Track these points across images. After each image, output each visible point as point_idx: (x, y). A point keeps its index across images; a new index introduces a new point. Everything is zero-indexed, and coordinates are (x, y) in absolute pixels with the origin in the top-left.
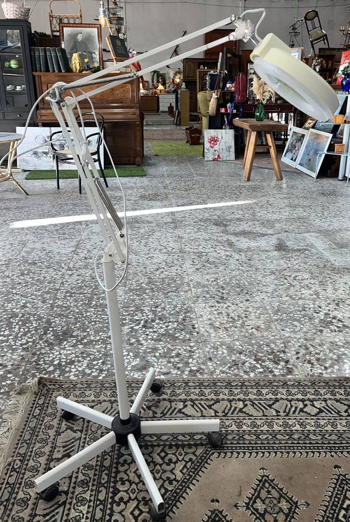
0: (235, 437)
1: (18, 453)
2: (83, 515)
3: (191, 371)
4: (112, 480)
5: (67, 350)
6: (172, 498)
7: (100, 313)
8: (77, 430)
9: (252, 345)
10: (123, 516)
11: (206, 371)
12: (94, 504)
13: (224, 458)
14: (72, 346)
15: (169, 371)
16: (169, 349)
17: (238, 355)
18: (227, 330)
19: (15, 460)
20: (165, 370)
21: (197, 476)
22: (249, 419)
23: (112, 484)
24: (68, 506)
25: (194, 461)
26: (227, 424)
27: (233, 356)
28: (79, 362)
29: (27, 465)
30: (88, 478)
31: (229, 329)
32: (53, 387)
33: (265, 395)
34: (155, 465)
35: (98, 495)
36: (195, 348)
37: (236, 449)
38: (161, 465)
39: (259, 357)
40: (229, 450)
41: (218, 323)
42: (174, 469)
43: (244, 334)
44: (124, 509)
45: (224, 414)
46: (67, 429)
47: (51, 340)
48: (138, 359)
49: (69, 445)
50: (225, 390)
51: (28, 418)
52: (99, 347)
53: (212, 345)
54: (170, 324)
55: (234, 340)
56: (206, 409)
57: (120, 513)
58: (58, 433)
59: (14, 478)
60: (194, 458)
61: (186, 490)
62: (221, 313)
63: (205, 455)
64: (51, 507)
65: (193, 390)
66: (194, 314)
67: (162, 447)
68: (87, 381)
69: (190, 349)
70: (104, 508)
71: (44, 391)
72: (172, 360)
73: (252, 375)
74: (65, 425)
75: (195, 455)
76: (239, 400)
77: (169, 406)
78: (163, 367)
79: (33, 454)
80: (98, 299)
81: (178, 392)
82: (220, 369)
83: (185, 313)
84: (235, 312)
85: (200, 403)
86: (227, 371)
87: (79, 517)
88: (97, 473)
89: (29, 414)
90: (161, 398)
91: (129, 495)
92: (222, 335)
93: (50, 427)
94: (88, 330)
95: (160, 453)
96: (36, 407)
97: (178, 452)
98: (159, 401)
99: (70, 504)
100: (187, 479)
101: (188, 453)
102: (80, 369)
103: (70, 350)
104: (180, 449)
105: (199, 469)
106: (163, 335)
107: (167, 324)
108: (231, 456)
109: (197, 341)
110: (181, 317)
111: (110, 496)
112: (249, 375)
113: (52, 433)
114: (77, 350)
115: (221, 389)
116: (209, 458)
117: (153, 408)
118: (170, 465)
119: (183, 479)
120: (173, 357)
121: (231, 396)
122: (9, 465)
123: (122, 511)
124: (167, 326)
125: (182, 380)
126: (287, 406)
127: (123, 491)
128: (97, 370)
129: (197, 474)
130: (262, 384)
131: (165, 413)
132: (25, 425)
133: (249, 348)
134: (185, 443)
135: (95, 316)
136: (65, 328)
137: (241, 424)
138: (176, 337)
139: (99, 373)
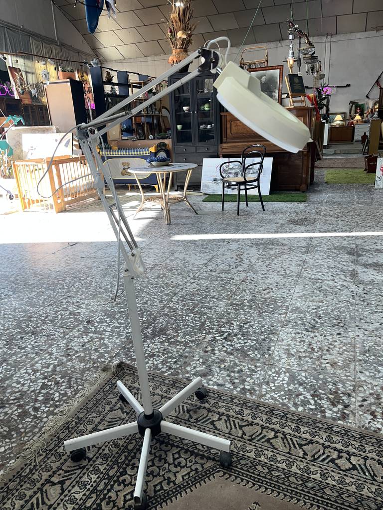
0: (248, 464)
1: (78, 417)
2: (91, 482)
3: (244, 389)
4: (127, 462)
5: (155, 345)
6: (162, 497)
7: (196, 319)
8: (125, 412)
9: (317, 379)
10: (117, 495)
11: (257, 392)
12: (103, 476)
13: (226, 479)
14: (161, 342)
15: (223, 383)
16: (235, 363)
17: (297, 386)
18: (300, 359)
19: (73, 421)
20: (221, 382)
21: (194, 486)
22: (272, 451)
23: (124, 466)
24: (85, 470)
25: (199, 472)
26: (247, 449)
27: (292, 385)
28: (158, 356)
29: (78, 427)
30: (110, 454)
31: (303, 358)
32: (128, 372)
33: (302, 433)
34: (165, 463)
35: (109, 471)
36: (259, 369)
37: (242, 476)
38: (169, 464)
39: (318, 394)
40: (235, 473)
41: (295, 350)
42: (178, 472)
43: (315, 366)
44: (121, 490)
45: (250, 438)
46: (119, 408)
47: (149, 333)
48: (204, 366)
49: (113, 422)
50: (264, 415)
51: (99, 391)
52: (180, 347)
53: (277, 369)
54: (249, 341)
55: (302, 370)
56: (236, 428)
57: (117, 492)
58: (111, 410)
59: (65, 434)
60: (200, 469)
61: (177, 494)
62: (304, 341)
63: (211, 470)
64: (73, 467)
65: (234, 407)
66: (276, 337)
67: (179, 449)
68: (154, 374)
69: (253, 369)
70: (108, 483)
71: (121, 373)
72: (232, 374)
73: (300, 409)
74: (120, 405)
75: (203, 467)
76: (273, 429)
77: (205, 415)
78: (221, 379)
79: (87, 420)
80: (202, 307)
81: (221, 404)
82: (271, 395)
83: (269, 334)
84: (319, 343)
85: (234, 421)
86: (277, 398)
87: (87, 482)
88: (120, 452)
89: (101, 389)
90: (203, 405)
91: (132, 480)
92: (293, 362)
93: (108, 403)
94: (179, 332)
95: (175, 454)
96: (109, 384)
97: (189, 459)
98: (199, 408)
99: (87, 469)
100: (183, 485)
101: (197, 463)
102: (155, 363)
103: (157, 345)
104: (193, 456)
105: (199, 480)
106: (237, 350)
107: (246, 341)
108: (234, 480)
109: (264, 363)
110: (263, 337)
111: (117, 475)
112: (297, 408)
113: (108, 408)
114: (162, 346)
115: (260, 414)
116: (213, 474)
117: (191, 413)
118: (176, 467)
119: (180, 484)
120: (234, 372)
121: (267, 423)
122: (67, 423)
123: (119, 491)
124: (245, 343)
125: (230, 394)
126: (319, 451)
127: (129, 475)
128: (167, 367)
129: (195, 484)
130: (305, 420)
131: (199, 419)
132: (94, 396)
133: (312, 382)
134: (200, 453)
135: (191, 321)
136: (164, 326)
137: (261, 453)
138: (248, 355)
139: (167, 370)
